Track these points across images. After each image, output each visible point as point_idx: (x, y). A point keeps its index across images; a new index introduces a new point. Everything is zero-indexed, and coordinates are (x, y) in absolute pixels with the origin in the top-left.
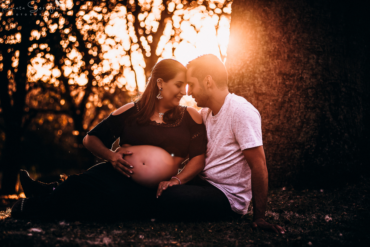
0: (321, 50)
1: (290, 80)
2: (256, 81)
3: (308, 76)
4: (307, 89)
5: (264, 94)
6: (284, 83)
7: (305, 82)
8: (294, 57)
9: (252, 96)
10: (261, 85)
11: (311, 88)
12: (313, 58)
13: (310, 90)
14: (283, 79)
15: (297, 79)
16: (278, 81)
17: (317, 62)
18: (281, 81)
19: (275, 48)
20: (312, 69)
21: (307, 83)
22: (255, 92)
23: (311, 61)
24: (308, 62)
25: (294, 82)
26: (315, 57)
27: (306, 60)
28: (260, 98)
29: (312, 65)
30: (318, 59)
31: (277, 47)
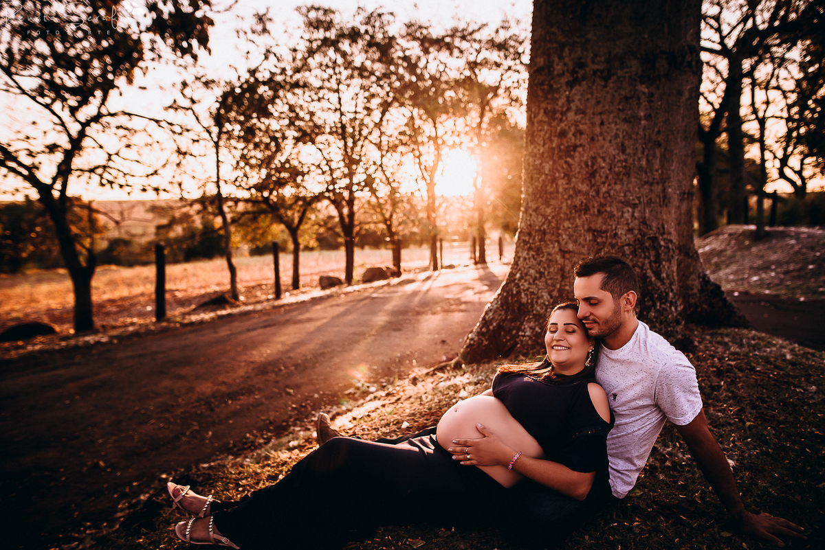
0: (637, 201)
1: (602, 237)
2: (560, 237)
3: (624, 232)
4: (623, 246)
5: (570, 252)
6: (595, 241)
7: (620, 238)
8: (606, 211)
9: (557, 253)
10: (566, 243)
11: (628, 245)
12: (628, 211)
13: (626, 248)
14: (594, 236)
15: (611, 236)
16: (588, 239)
17: (633, 216)
18: (591, 238)
19: (582, 202)
20: (628, 224)
21: (623, 240)
22: (560, 250)
23: (626, 215)
24: (622, 216)
25: (607, 239)
26: (630, 210)
27: (620, 214)
28: (567, 256)
29: (627, 220)
30: (633, 212)
31: (584, 201)
